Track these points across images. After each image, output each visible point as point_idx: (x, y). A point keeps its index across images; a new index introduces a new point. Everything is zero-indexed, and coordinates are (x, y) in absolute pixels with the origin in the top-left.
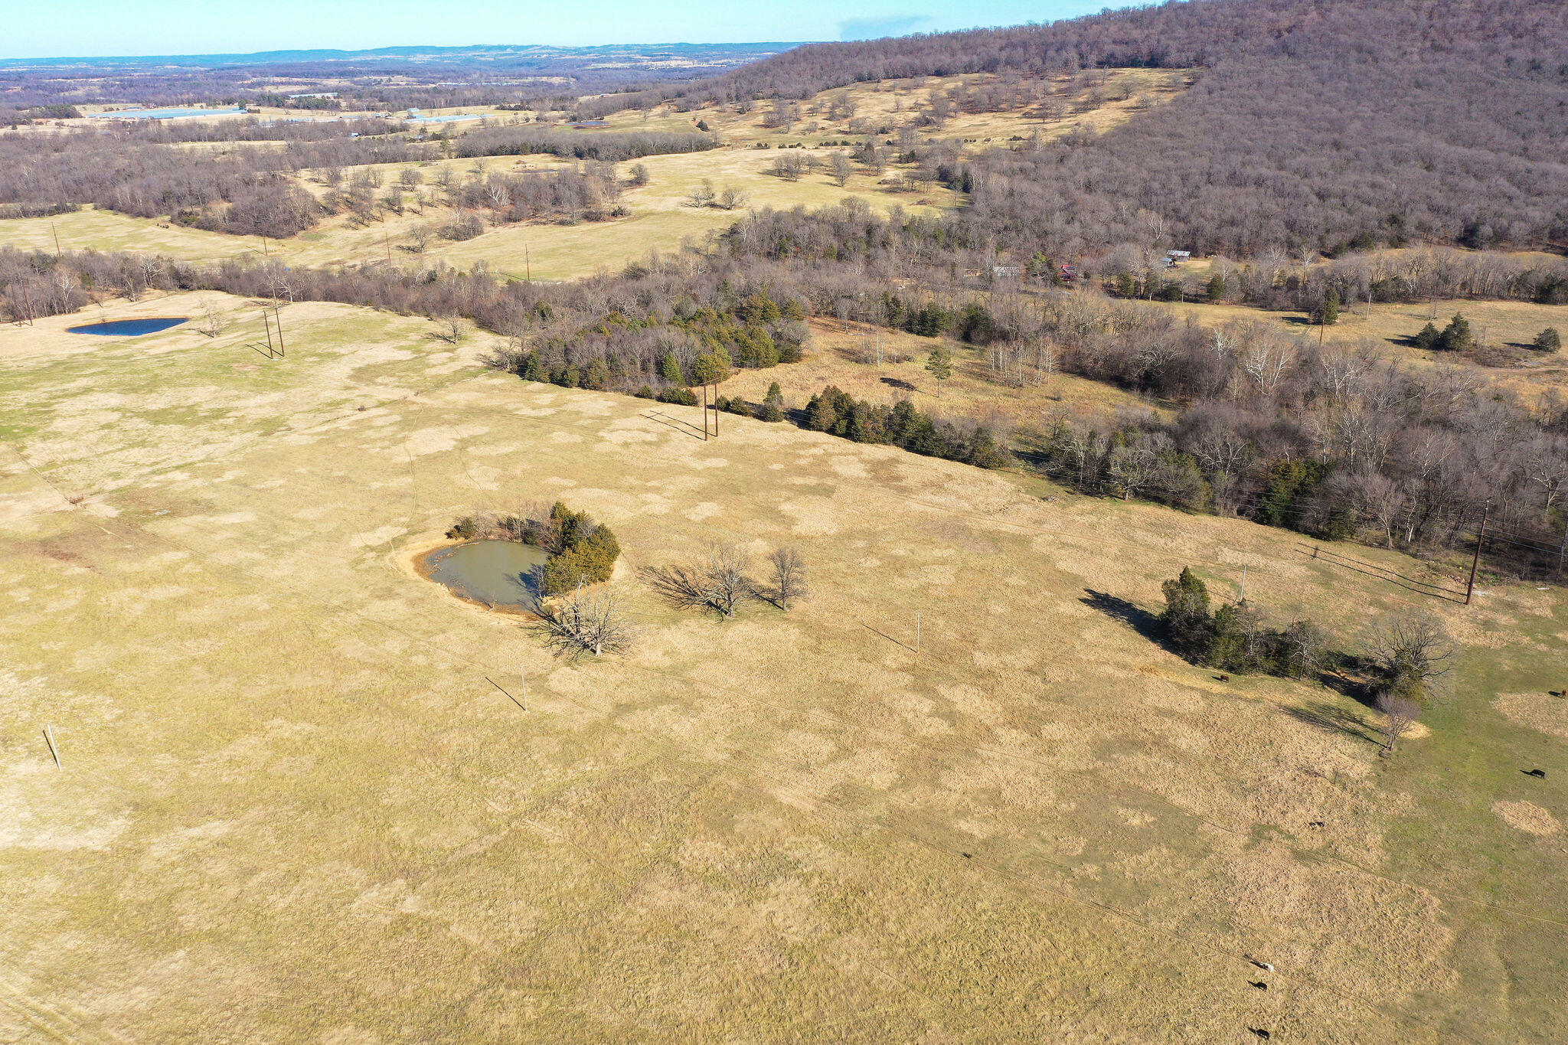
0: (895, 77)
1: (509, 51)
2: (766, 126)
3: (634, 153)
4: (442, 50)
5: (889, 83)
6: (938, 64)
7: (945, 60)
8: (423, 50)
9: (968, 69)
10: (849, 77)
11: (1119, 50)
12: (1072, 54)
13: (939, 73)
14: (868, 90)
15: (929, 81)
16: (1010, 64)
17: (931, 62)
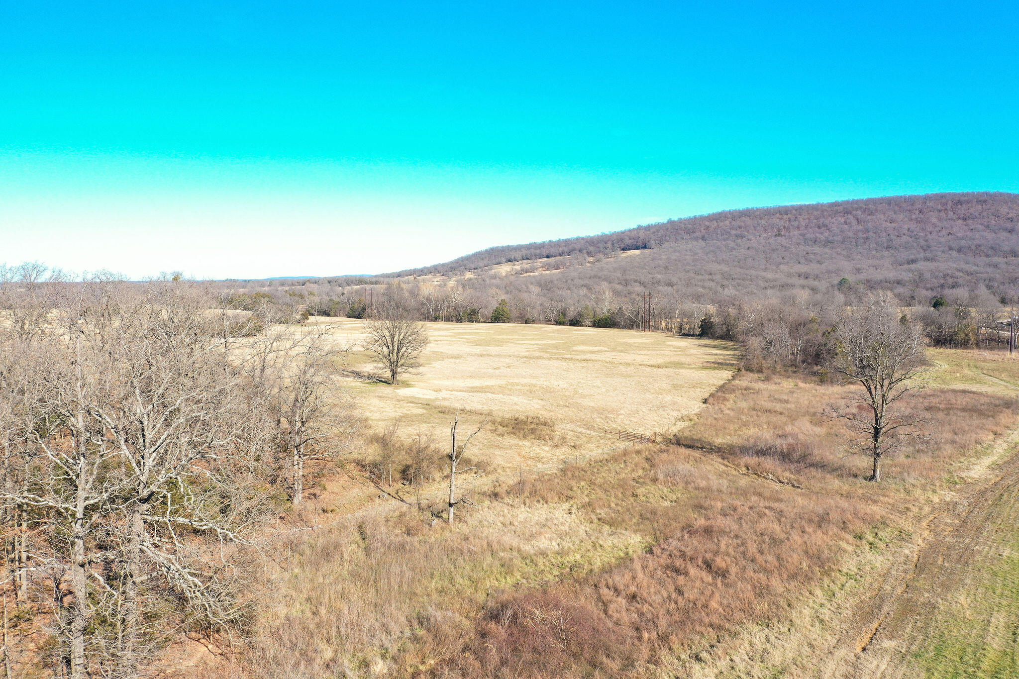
0: (527, 259)
5: (520, 261)
7: (552, 251)
9: (561, 254)
11: (630, 243)
12: (609, 245)
13: (548, 257)
14: (508, 265)
15: (541, 260)
16: (580, 251)
17: (545, 252)
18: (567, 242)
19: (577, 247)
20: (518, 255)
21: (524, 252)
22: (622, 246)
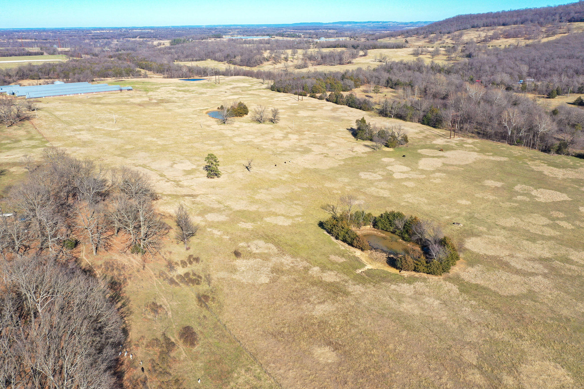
0: (487, 26)
1: (381, 23)
2: (429, 42)
3: (371, 47)
4: (356, 23)
5: (482, 28)
6: (504, 21)
7: (508, 20)
8: (350, 23)
9: (515, 23)
10: (469, 26)
11: (576, 16)
12: (557, 17)
13: (504, 25)
14: (474, 31)
15: (499, 27)
16: (532, 21)
17: (501, 21)
18: (518, 13)
19: (529, 17)
20: (480, 23)
21: (484, 20)
22: (569, 18)
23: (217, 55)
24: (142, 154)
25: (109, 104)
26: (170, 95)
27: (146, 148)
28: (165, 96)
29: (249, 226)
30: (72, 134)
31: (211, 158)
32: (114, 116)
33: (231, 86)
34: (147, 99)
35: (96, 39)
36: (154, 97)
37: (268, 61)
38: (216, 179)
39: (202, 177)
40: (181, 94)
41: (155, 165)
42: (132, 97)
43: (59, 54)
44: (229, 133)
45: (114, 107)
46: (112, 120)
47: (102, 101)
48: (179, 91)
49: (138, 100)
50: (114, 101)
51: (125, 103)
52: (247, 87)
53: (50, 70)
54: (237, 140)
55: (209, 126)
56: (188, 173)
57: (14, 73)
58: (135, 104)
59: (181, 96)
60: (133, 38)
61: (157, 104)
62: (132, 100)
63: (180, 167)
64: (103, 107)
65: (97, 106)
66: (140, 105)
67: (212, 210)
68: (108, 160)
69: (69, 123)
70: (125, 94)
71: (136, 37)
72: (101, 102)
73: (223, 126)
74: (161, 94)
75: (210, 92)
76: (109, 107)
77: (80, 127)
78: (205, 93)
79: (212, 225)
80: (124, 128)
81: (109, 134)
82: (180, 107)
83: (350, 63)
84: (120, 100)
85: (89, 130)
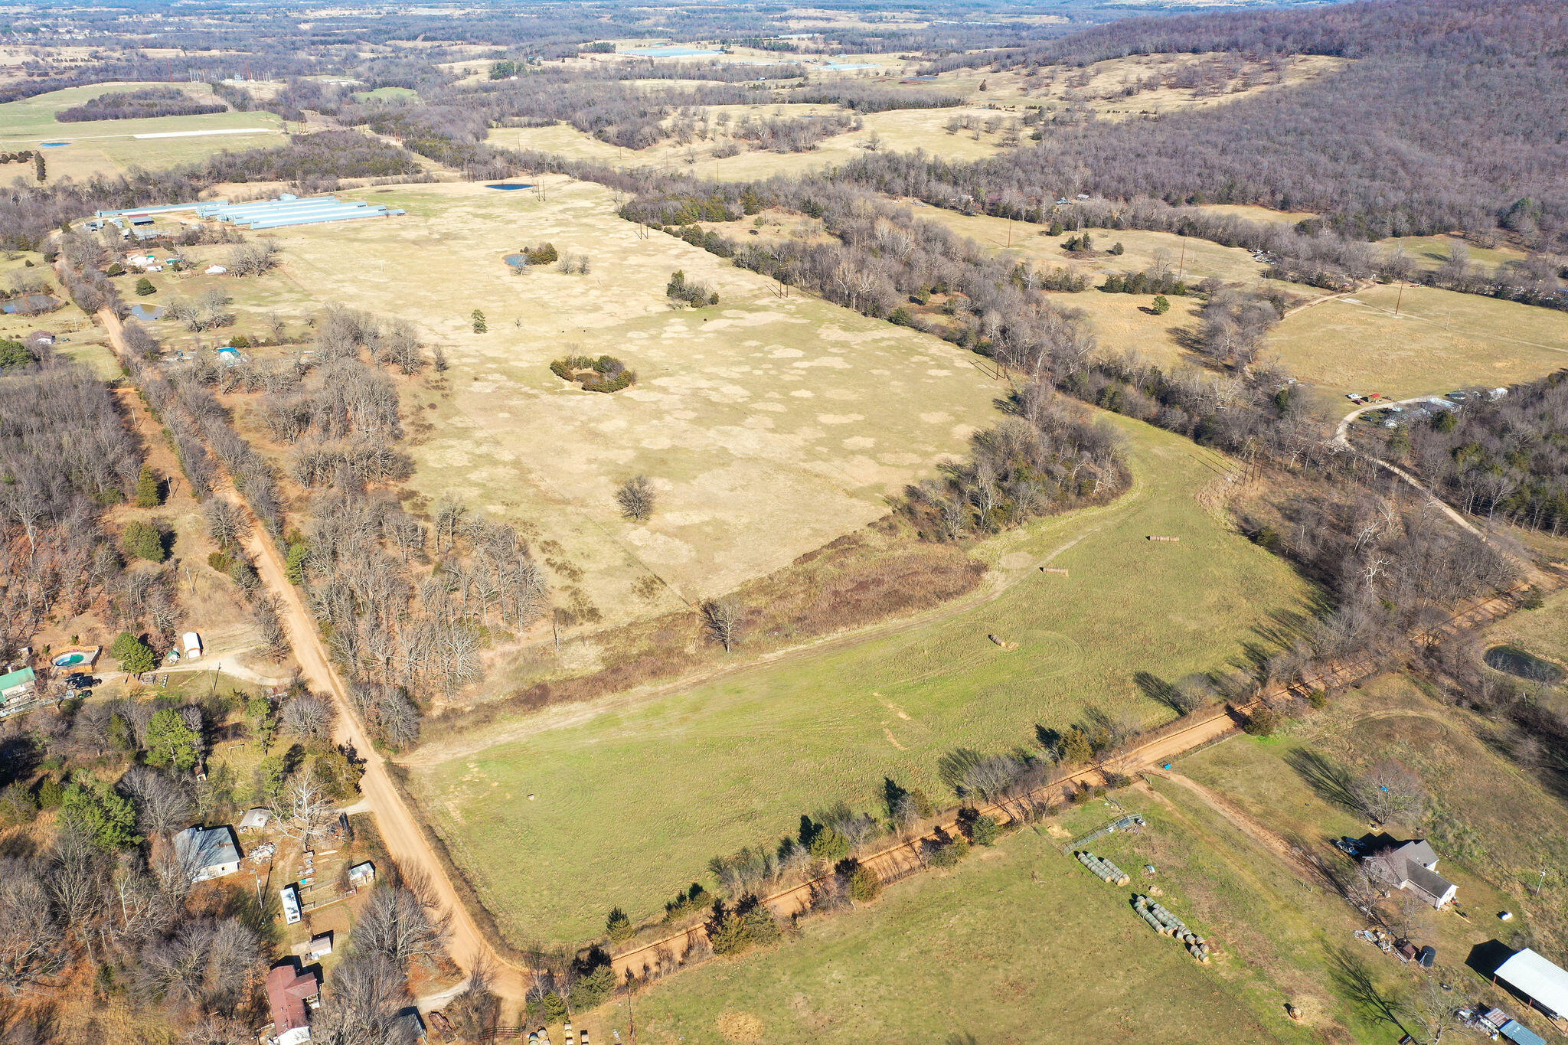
5: (1155, 56)
6: (1206, 38)
12: (1289, 42)
13: (1195, 50)
14: (1133, 62)
15: (1181, 57)
16: (1241, 49)
19: (1242, 38)
21: (1162, 38)
22: (1307, 47)
23: (580, 115)
24: (414, 310)
25: (372, 241)
26: (460, 225)
27: (418, 304)
28: (453, 227)
29: (494, 366)
30: (335, 286)
31: (477, 314)
32: (382, 262)
33: (561, 207)
34: (426, 233)
35: (322, 43)
36: (435, 229)
37: (668, 137)
38: (482, 334)
39: (470, 332)
40: (477, 223)
41: (426, 321)
42: (404, 228)
43: (257, 108)
44: (519, 287)
45: (379, 247)
46: (378, 267)
47: (362, 236)
48: (476, 216)
49: (412, 234)
50: (378, 235)
51: (394, 239)
52: (585, 209)
53: (262, 165)
54: (524, 296)
55: (498, 278)
56: (457, 328)
57: (205, 172)
58: (407, 241)
59: (476, 227)
60: (408, 39)
61: (439, 241)
62: (404, 234)
63: (451, 323)
64: (365, 246)
65: (356, 244)
66: (415, 243)
67: (467, 356)
68: (382, 314)
69: (328, 273)
70: (395, 221)
71: (415, 38)
72: (360, 236)
73: (517, 278)
74: (448, 221)
75: (522, 217)
76: (373, 246)
77: (341, 277)
78: (515, 222)
79: (465, 365)
80: (394, 279)
81: (377, 287)
82: (471, 247)
83: (813, 148)
84: (386, 234)
85: (353, 281)
